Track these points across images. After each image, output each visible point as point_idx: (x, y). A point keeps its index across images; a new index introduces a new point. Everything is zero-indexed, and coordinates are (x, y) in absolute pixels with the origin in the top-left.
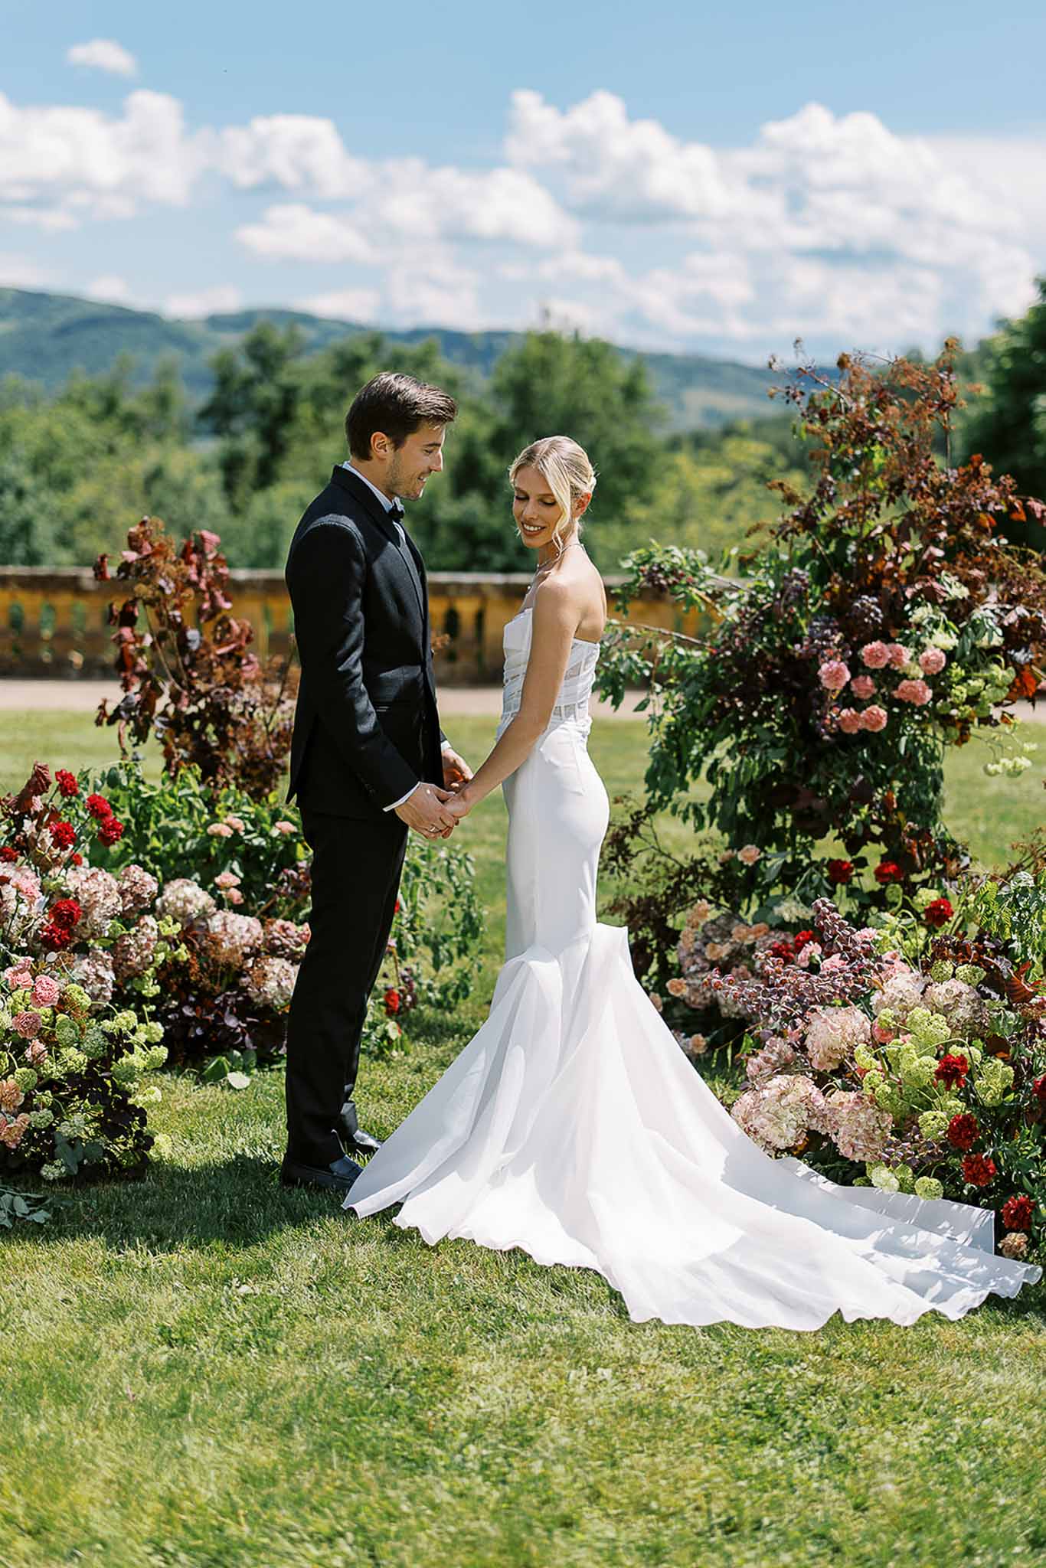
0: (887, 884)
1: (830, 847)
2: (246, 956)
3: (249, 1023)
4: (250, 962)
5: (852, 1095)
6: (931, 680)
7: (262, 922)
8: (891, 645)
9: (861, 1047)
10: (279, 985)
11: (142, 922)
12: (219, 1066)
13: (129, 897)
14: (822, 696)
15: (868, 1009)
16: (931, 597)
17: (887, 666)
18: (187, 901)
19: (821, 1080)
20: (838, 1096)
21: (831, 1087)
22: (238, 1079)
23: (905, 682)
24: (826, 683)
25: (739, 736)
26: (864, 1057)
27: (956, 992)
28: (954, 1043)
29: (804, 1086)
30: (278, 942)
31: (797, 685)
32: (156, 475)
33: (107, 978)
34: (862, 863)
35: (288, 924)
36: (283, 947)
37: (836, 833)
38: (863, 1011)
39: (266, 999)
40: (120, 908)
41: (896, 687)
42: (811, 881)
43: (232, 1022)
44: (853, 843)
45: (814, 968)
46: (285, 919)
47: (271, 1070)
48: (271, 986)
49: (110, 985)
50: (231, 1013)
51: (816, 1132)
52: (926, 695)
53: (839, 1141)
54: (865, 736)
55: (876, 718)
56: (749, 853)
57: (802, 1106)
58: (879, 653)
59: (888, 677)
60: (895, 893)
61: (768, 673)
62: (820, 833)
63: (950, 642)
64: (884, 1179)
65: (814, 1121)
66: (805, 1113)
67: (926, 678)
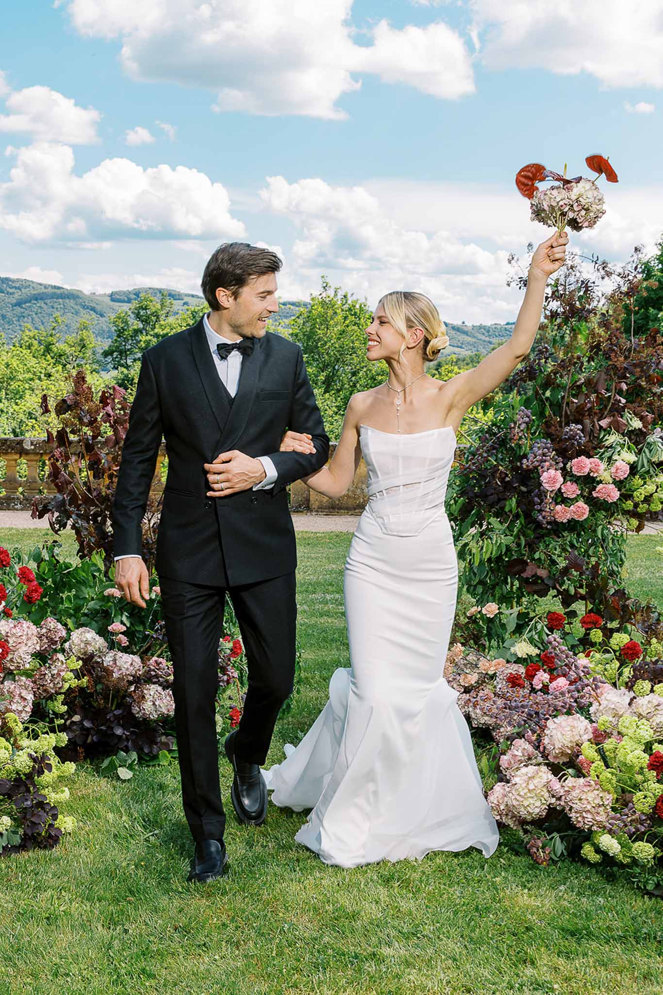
0: (590, 629)
1: (551, 603)
2: (130, 683)
3: (132, 733)
4: (132, 688)
5: (582, 780)
6: (619, 484)
7: (142, 658)
8: (591, 459)
9: (586, 745)
10: (154, 704)
11: (55, 658)
12: (112, 763)
13: (46, 641)
14: (542, 494)
15: (588, 717)
16: (617, 427)
17: (589, 473)
18: (87, 643)
19: (556, 769)
20: (570, 781)
21: (564, 775)
22: (124, 773)
23: (601, 486)
24: (546, 486)
25: (481, 526)
26: (589, 752)
27: (655, 703)
28: (656, 741)
29: (545, 774)
30: (153, 673)
31: (523, 489)
33: (29, 698)
34: (573, 614)
35: (161, 660)
36: (157, 676)
37: (554, 592)
38: (586, 718)
39: (144, 714)
40: (38, 648)
41: (594, 489)
42: (536, 627)
43: (119, 731)
44: (567, 599)
45: (545, 689)
46: (159, 656)
47: (148, 766)
48: (148, 706)
49: (30, 704)
50: (119, 724)
51: (555, 809)
52: (615, 495)
53: (573, 815)
54: (573, 526)
55: (581, 510)
56: (491, 609)
57: (545, 790)
58: (583, 465)
59: (589, 482)
60: (597, 635)
61: (502, 480)
62: (543, 593)
63: (632, 458)
64: (610, 843)
65: (553, 800)
66: (547, 795)
67: (615, 482)
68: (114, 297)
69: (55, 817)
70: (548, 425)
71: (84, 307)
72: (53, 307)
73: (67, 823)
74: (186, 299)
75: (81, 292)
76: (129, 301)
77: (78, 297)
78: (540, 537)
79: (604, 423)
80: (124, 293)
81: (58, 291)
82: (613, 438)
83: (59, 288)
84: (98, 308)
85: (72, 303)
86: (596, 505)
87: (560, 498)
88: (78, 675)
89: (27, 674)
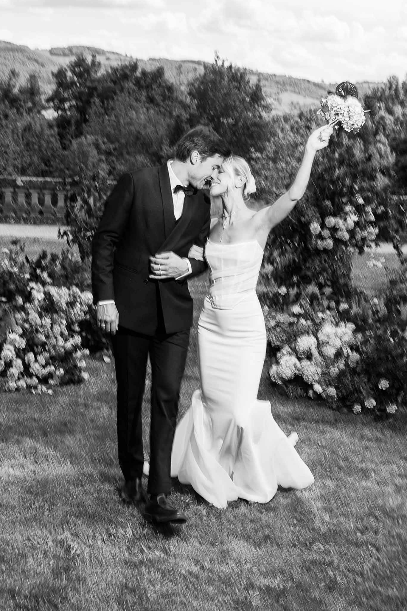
1: (312, 289)
6: (349, 232)
8: (336, 218)
9: (314, 349)
12: (101, 354)
14: (311, 235)
16: (351, 202)
17: (334, 226)
19: (299, 358)
20: (305, 363)
23: (340, 232)
24: (312, 232)
26: (315, 352)
29: (294, 360)
31: (302, 232)
32: (28, 128)
34: (323, 294)
37: (315, 283)
38: (315, 338)
40: (69, 300)
41: (337, 234)
43: (104, 340)
44: (321, 287)
50: (104, 337)
51: (298, 375)
52: (347, 236)
53: (304, 377)
54: (325, 251)
55: (329, 243)
56: (283, 290)
57: (293, 366)
58: (331, 221)
59: (334, 230)
60: (333, 304)
61: (293, 227)
62: (309, 283)
63: (356, 218)
64: (318, 388)
65: (297, 372)
66: (294, 369)
67: (347, 231)
68: (53, 52)
69: (80, 372)
70: (317, 199)
71: (29, 59)
72: (5, 58)
73: (85, 375)
74: (108, 55)
75: (28, 47)
76: (65, 55)
77: (25, 51)
78: (310, 256)
79: (344, 200)
80: (61, 49)
81: (9, 46)
82: (348, 208)
83: (10, 43)
84: (40, 60)
85: (19, 55)
86: (338, 242)
87: (320, 237)
88: (86, 313)
89: (63, 311)
